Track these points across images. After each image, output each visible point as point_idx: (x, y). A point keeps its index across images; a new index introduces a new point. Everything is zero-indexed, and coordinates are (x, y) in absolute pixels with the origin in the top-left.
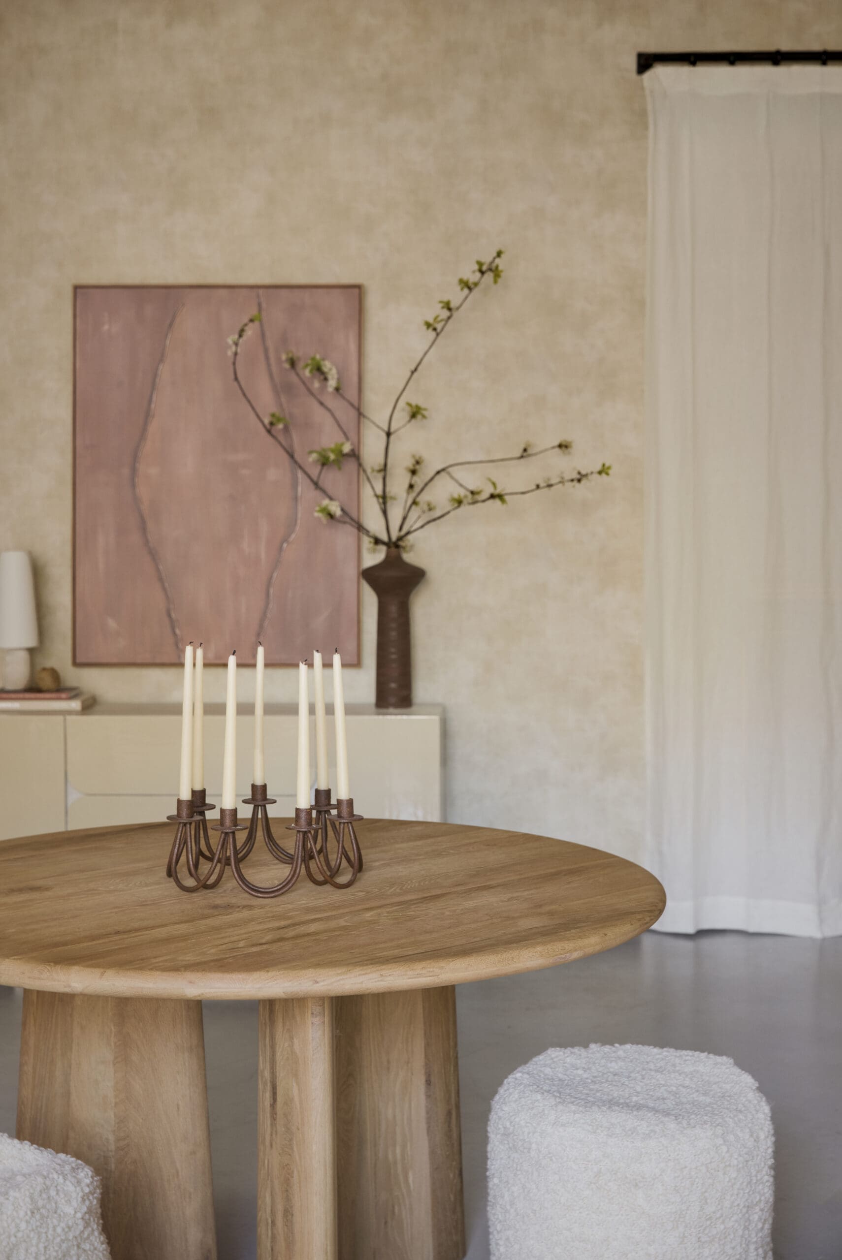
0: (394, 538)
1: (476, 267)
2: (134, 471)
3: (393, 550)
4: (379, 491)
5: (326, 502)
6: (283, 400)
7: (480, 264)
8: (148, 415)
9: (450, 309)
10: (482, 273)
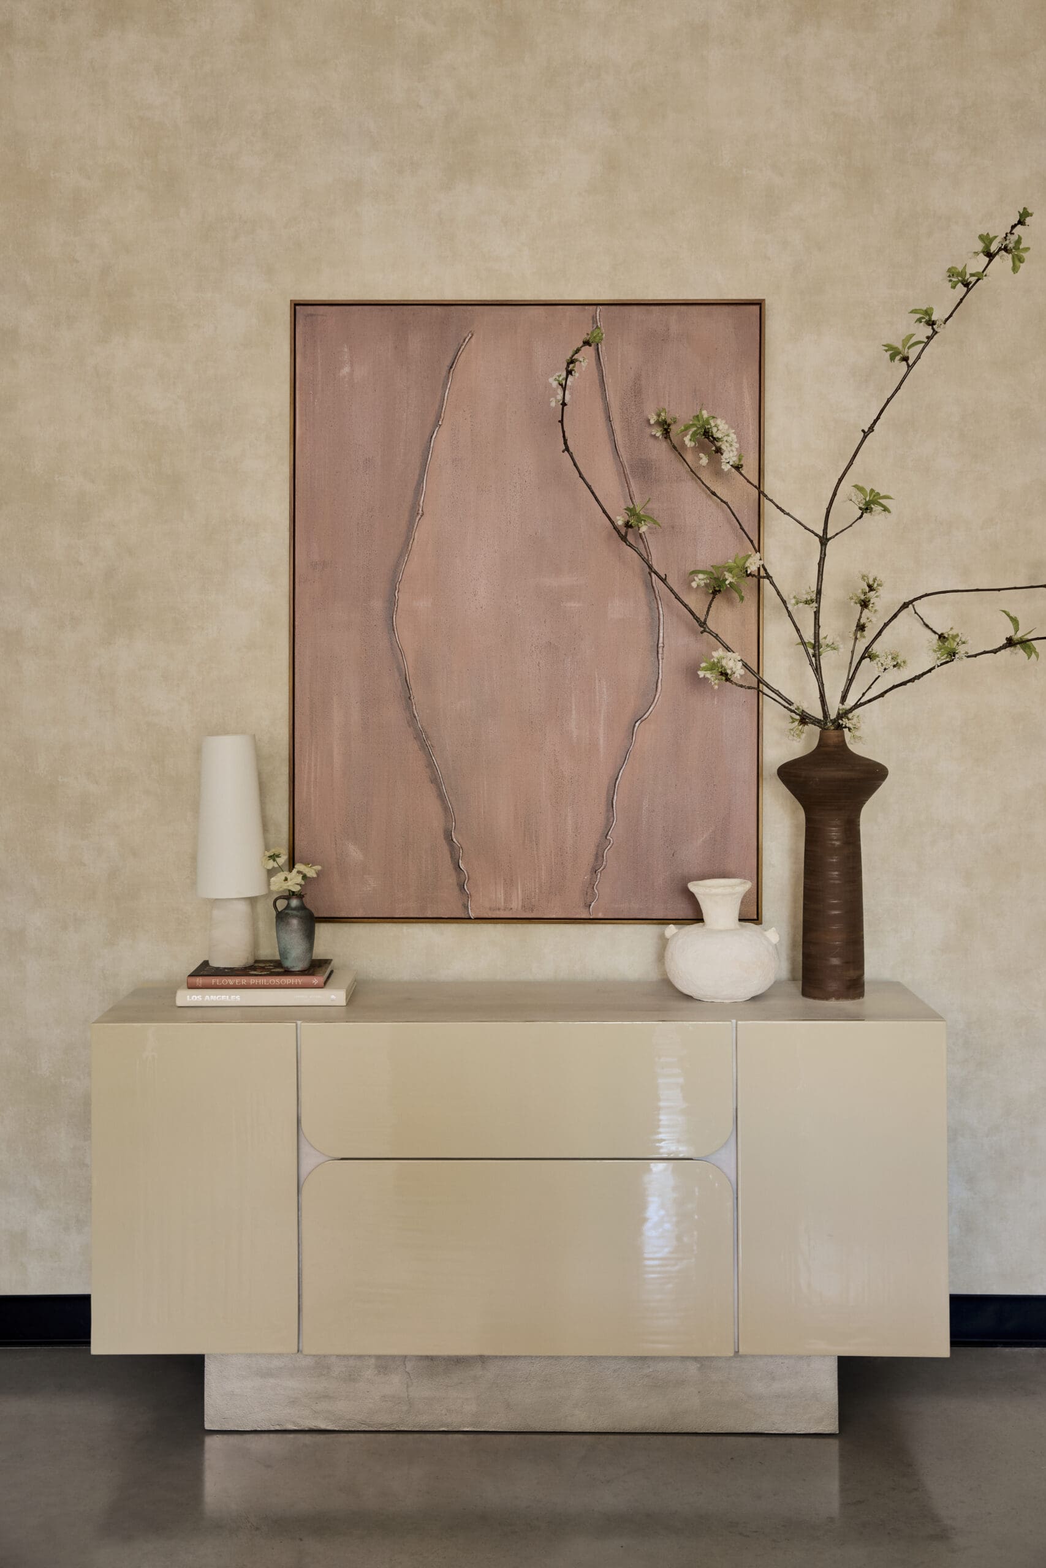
0: (833, 715)
1: (980, 246)
2: (392, 603)
3: (833, 733)
4: (809, 637)
5: (719, 653)
6: (634, 488)
7: (986, 239)
8: (415, 513)
9: (931, 323)
10: (990, 256)
